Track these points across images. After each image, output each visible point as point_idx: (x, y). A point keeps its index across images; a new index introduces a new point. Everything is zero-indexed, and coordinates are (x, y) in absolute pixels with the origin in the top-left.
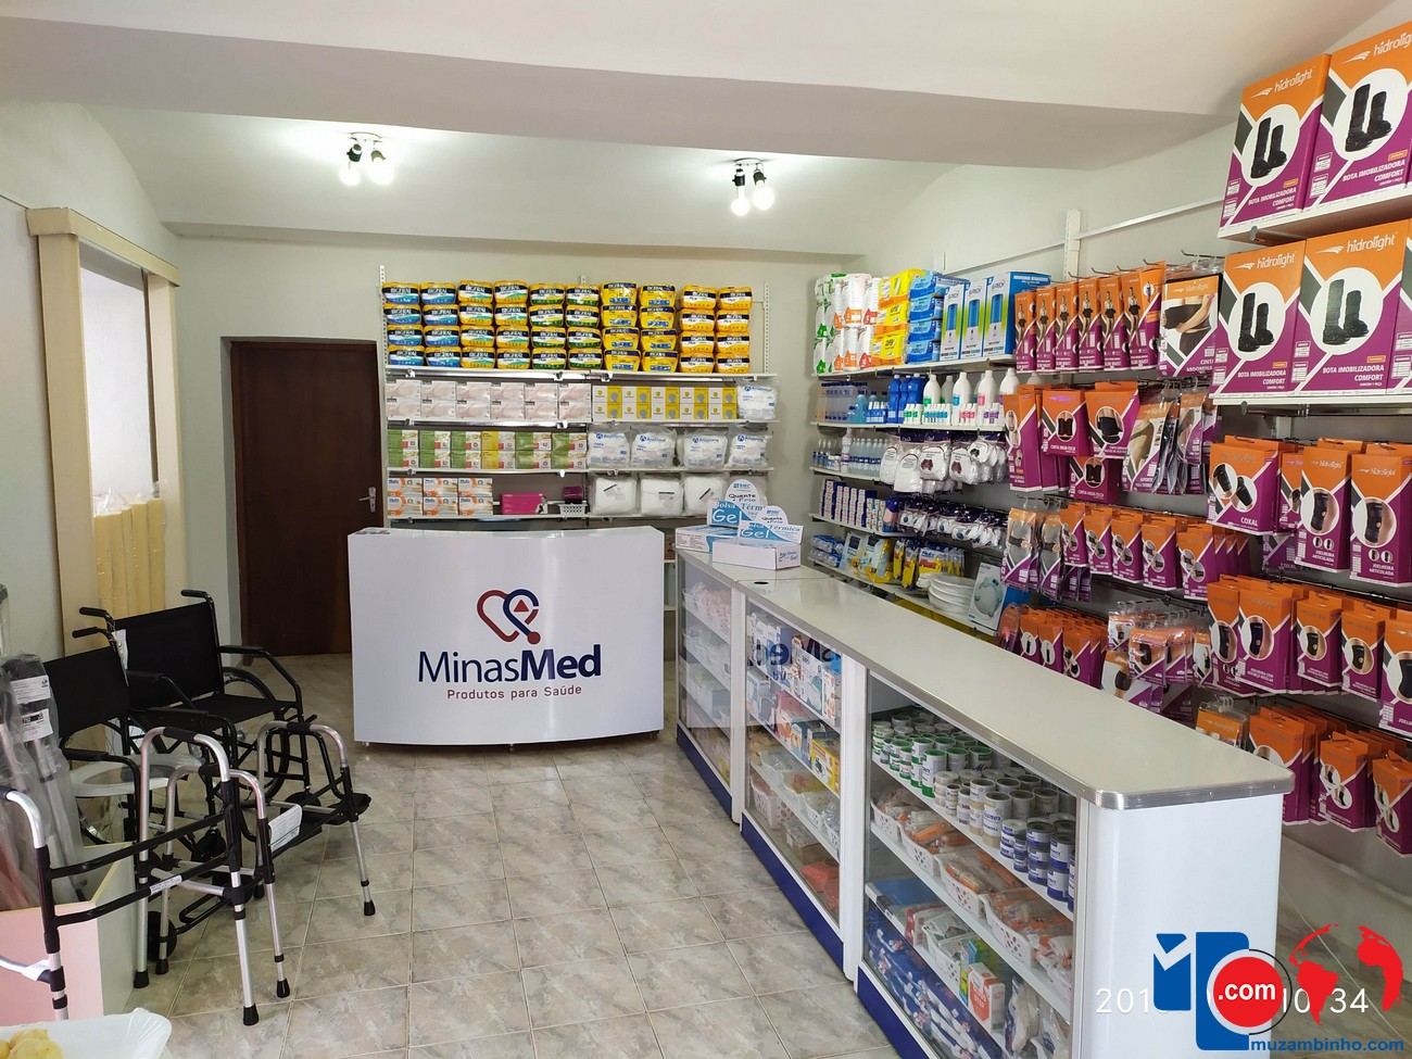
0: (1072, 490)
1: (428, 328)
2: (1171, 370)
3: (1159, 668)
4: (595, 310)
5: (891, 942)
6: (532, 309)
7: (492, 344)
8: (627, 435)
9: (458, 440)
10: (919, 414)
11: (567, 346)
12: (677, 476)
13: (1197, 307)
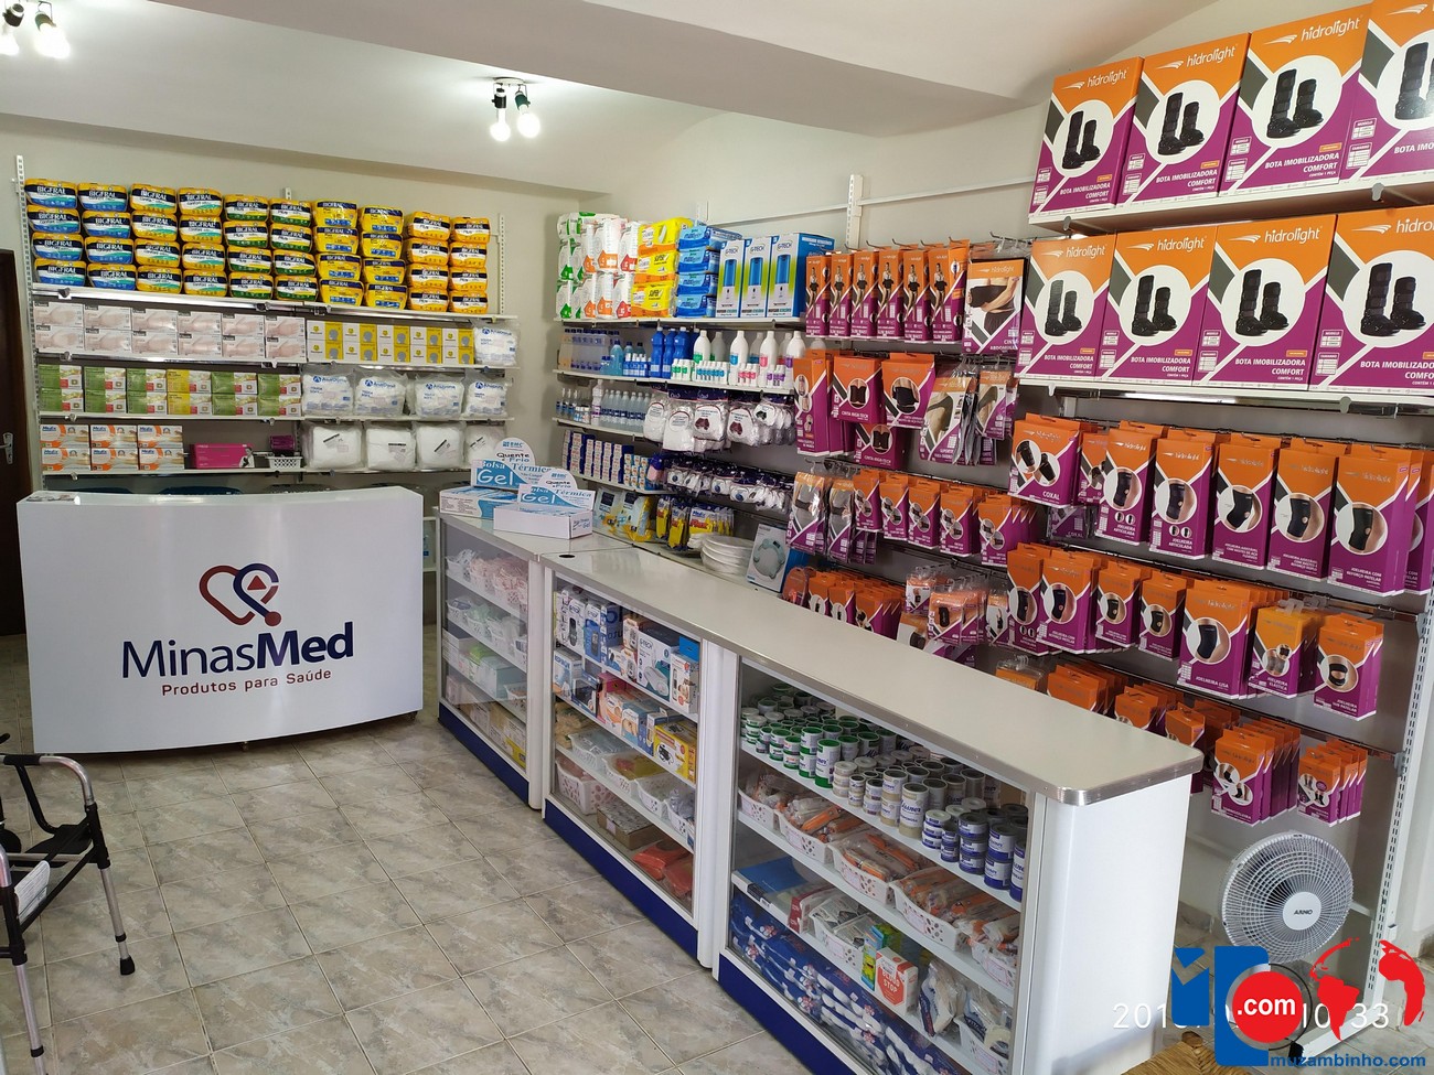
0: (858, 455)
1: (90, 240)
2: (974, 347)
3: (956, 630)
4: (307, 231)
5: (762, 929)
6: (228, 225)
7: (176, 264)
8: (350, 379)
9: (135, 378)
10: (689, 371)
11: (273, 272)
12: (407, 425)
13: (1003, 288)
